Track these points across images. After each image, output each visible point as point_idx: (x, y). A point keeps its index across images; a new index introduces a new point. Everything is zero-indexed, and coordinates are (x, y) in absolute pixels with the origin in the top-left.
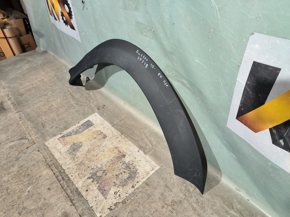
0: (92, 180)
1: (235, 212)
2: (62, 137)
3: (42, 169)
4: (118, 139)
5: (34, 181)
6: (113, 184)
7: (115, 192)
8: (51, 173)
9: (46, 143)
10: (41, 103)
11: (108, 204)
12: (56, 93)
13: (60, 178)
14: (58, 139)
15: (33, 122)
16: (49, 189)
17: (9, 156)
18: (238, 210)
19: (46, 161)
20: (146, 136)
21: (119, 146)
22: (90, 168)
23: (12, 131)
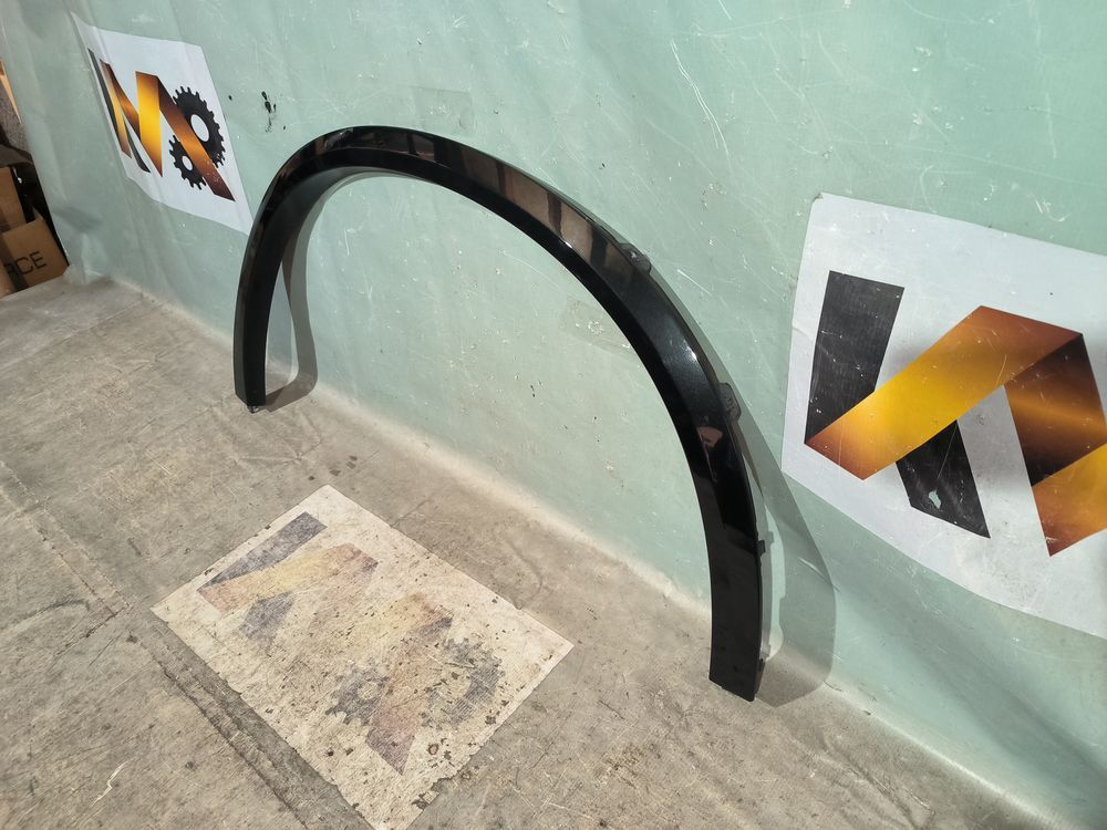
0: (342, 715)
1: (831, 756)
2: (214, 581)
3: (155, 699)
4: (420, 569)
5: (132, 744)
6: (421, 721)
7: (431, 747)
8: (188, 709)
9: (158, 610)
10: (118, 471)
11: (411, 789)
12: (169, 428)
13: (227, 722)
14: (200, 590)
15: (93, 539)
16: (191, 765)
17: (20, 669)
18: (837, 749)
19: (165, 669)
20: (515, 548)
21: (423, 590)
22: (333, 678)
23: (18, 582)
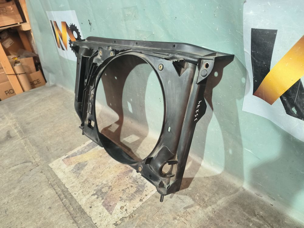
0: (96, 196)
1: (258, 219)
2: (67, 158)
3: (44, 189)
5: (35, 201)
6: (120, 199)
7: (121, 207)
8: (53, 192)
9: (50, 165)
10: (47, 129)
11: (114, 220)
13: (63, 196)
14: (63, 160)
15: (37, 146)
16: (50, 208)
17: (11, 179)
19: (49, 181)
22: (95, 185)
23: (16, 156)
